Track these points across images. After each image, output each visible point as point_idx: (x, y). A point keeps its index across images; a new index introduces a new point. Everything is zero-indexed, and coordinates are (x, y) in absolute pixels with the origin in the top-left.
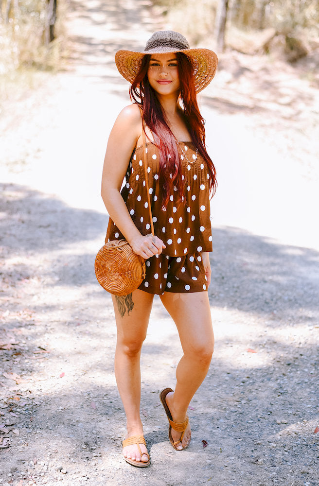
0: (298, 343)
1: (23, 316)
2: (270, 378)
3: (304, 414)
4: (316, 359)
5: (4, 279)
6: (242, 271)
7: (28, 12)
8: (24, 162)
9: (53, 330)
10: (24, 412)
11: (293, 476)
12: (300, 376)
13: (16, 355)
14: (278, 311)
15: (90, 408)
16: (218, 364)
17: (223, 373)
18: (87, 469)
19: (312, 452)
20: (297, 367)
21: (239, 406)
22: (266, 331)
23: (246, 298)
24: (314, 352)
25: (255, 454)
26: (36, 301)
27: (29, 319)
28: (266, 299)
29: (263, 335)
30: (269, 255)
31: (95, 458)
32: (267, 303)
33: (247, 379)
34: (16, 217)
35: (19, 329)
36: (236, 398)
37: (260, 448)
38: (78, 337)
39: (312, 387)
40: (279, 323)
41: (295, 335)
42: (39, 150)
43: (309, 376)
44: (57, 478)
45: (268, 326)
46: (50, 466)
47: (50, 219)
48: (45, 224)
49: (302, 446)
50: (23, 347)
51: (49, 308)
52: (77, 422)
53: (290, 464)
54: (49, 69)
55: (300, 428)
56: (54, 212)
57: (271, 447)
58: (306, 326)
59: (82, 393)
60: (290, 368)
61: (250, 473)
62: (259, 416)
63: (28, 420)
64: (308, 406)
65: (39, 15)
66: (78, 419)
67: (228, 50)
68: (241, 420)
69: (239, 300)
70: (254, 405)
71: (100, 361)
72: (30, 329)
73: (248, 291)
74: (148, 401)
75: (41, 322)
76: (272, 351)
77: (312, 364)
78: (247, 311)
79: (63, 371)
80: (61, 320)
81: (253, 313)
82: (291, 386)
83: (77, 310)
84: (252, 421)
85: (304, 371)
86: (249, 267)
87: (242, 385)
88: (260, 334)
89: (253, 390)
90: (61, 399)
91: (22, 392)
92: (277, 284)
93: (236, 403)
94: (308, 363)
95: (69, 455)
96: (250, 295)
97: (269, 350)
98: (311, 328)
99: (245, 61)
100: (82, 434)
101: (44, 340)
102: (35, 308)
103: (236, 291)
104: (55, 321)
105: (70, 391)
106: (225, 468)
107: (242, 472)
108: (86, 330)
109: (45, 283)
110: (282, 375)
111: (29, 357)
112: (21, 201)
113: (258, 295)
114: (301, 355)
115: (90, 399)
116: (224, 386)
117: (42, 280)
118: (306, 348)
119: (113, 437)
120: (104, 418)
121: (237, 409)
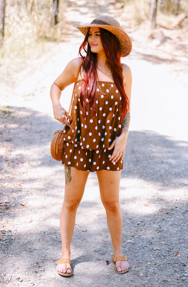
0: (176, 200)
1: (15, 186)
2: (155, 222)
3: (172, 244)
4: (185, 210)
5: (9, 164)
6: (150, 157)
7: (42, 8)
8: (33, 95)
9: (31, 194)
10: (4, 244)
11: (158, 283)
12: (173, 220)
13: (6, 209)
14: (167, 181)
15: (44, 241)
16: (125, 214)
17: (127, 219)
18: (35, 279)
19: (172, 268)
20: (172, 215)
21: (133, 240)
22: (157, 193)
23: (149, 173)
24: (184, 205)
25: (137, 269)
26: (25, 177)
27: (19, 187)
28: (161, 173)
29: (155, 195)
30: (167, 147)
31: (40, 272)
32: (161, 176)
33: (141, 223)
34: (23, 126)
35: (12, 193)
36: (132, 234)
37: (141, 265)
38: (45, 198)
39: (179, 227)
40: (166, 188)
41: (175, 196)
42: (43, 88)
43: (178, 220)
44: (15, 284)
45: (159, 190)
46: (13, 276)
47: (43, 127)
48: (38, 131)
49: (166, 264)
50: (12, 204)
51: (32, 180)
52: (34, 249)
53: (157, 276)
54: (55, 40)
55: (168, 253)
56: (46, 123)
57: (147, 265)
58: (183, 189)
59: (41, 232)
60: (168, 216)
61: (132, 281)
62: (144, 245)
63: (5, 249)
64: (174, 239)
65: (49, 10)
66: (35, 248)
67: (158, 27)
68: (133, 248)
69: (144, 174)
70: (142, 239)
71: (56, 212)
72: (18, 193)
73: (151, 169)
74: (79, 236)
75: (25, 189)
76: (159, 205)
77: (182, 213)
78: (149, 181)
79: (32, 219)
80: (38, 188)
81: (152, 182)
82: (167, 226)
83: (48, 181)
84: (139, 249)
85: (176, 217)
86: (155, 154)
87: (137, 227)
88: (154, 195)
89: (143, 230)
90: (27, 235)
91: (5, 232)
92: (170, 164)
93: (131, 237)
94: (179, 213)
95: (25, 270)
96: (152, 171)
97: (157, 205)
98: (185, 191)
99: (167, 33)
100: (35, 257)
101: (25, 200)
102: (24, 181)
103: (144, 169)
104: (34, 188)
105: (34, 231)
106: (117, 278)
107: (127, 281)
108: (51, 194)
109: (32, 166)
110: (162, 220)
111: (14, 211)
112: (28, 117)
113: (157, 171)
114: (176, 207)
115: (45, 235)
116: (126, 227)
117: (31, 164)
118: (180, 203)
119: (54, 259)
120: (50, 247)
121: (131, 241)
